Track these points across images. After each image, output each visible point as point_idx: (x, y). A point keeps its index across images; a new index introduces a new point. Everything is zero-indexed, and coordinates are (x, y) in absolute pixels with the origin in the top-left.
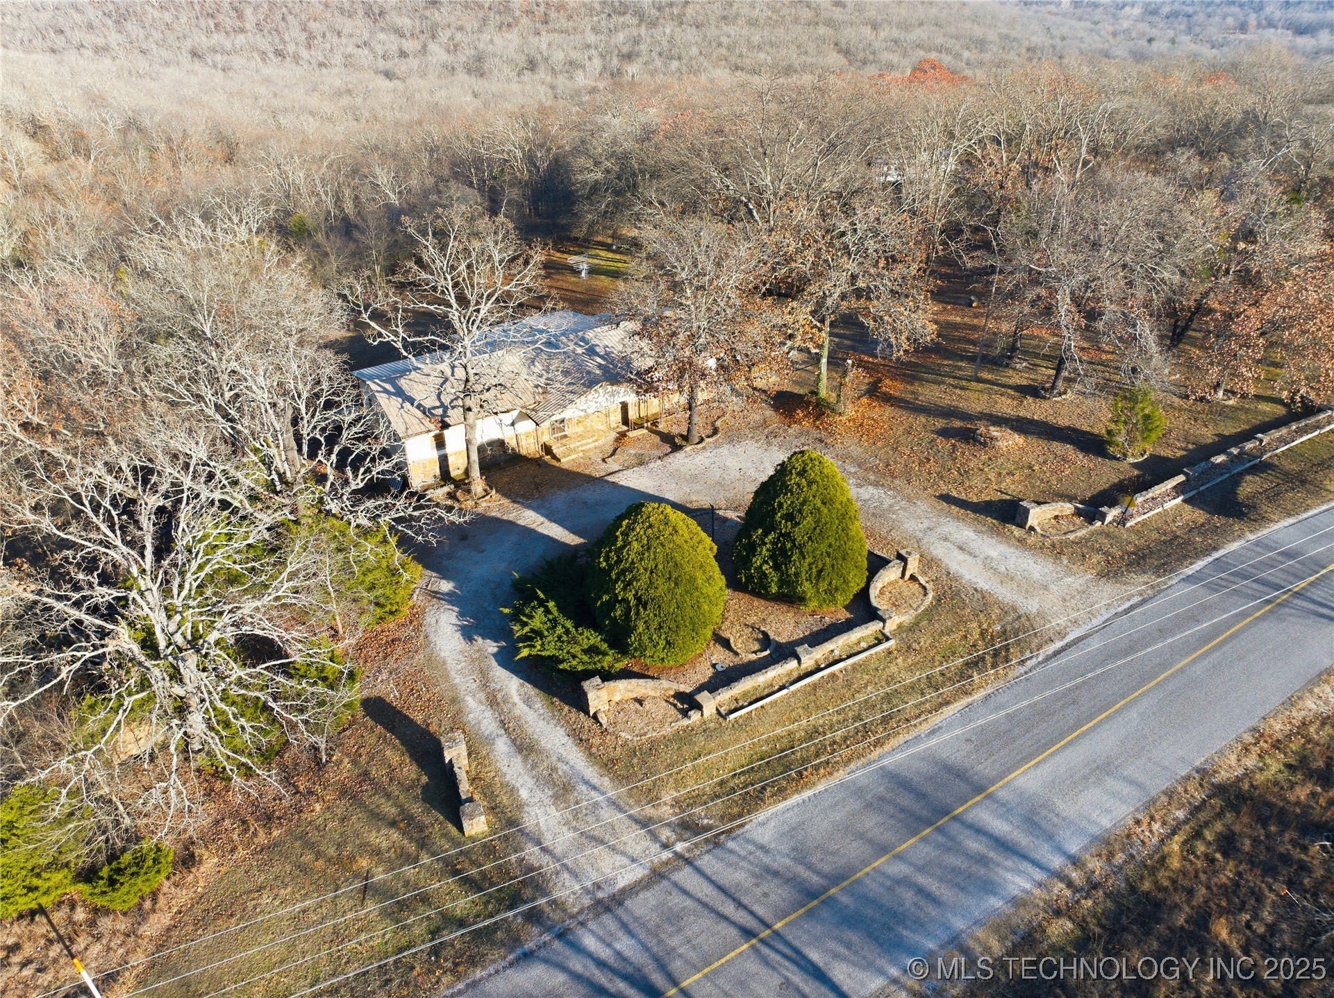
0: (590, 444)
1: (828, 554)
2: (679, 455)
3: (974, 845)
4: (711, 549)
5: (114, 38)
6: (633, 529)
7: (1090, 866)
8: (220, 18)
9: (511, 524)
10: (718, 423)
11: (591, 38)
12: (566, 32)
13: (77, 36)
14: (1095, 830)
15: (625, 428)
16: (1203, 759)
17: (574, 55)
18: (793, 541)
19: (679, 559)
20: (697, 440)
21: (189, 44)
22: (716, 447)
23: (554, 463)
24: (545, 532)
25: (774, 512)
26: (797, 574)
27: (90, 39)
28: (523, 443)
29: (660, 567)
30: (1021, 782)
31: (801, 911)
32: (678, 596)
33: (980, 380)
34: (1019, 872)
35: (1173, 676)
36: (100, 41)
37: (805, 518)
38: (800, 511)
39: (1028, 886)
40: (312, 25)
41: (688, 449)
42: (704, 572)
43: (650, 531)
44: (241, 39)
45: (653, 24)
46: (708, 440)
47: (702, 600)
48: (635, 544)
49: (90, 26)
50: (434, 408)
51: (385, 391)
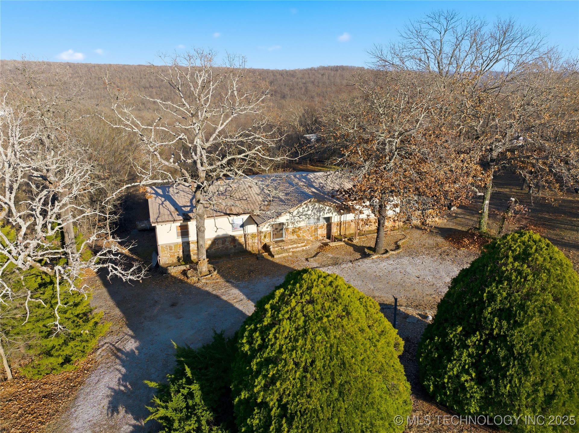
0: (300, 247)
1: (563, 374)
2: (367, 261)
4: (396, 345)
6: (287, 303)
9: (217, 297)
10: (400, 243)
15: (328, 241)
18: (510, 348)
19: (348, 355)
20: (383, 252)
22: (398, 258)
23: (270, 258)
24: (241, 308)
25: (482, 305)
26: (513, 396)
28: (250, 241)
29: (319, 364)
32: (342, 415)
37: (531, 318)
38: (522, 307)
41: (375, 257)
42: (385, 378)
43: (310, 307)
46: (391, 252)
47: (379, 423)
48: (286, 324)
50: (185, 206)
51: (157, 194)
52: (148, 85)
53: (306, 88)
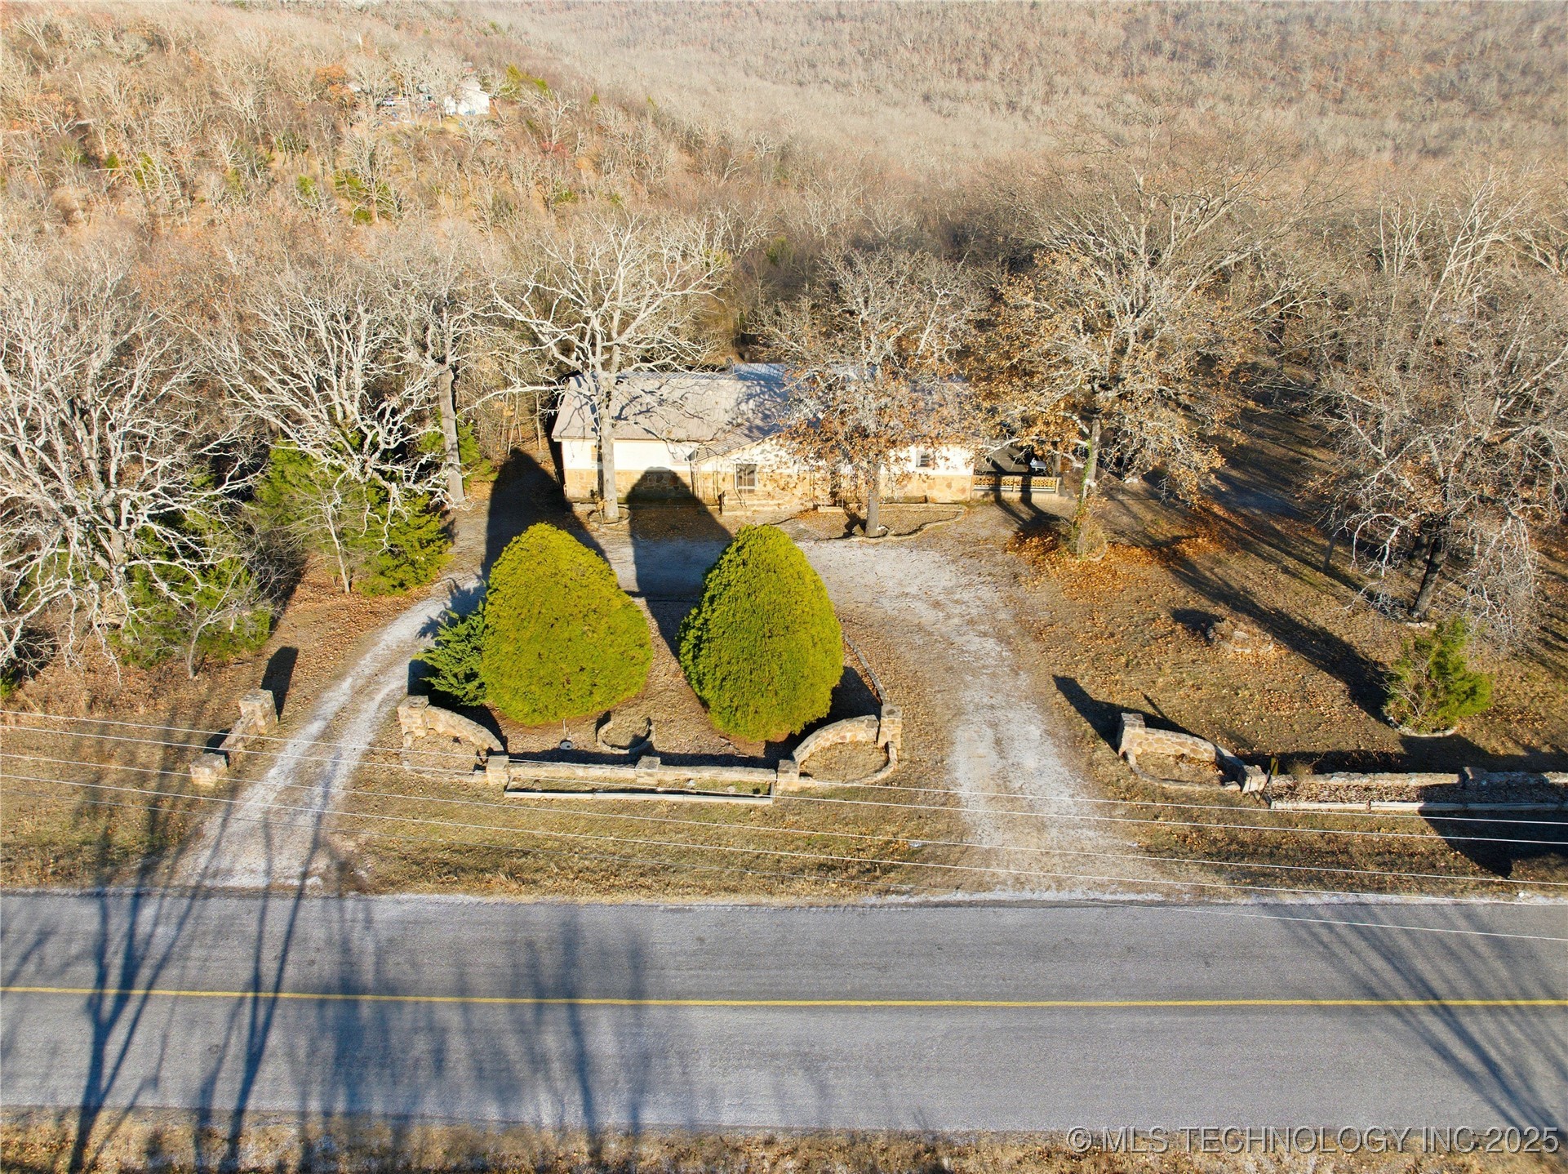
3: (553, 1041)
5: (858, 74)
7: (645, 1150)
8: (965, 66)
10: (930, 526)
11: (1392, 125)
12: (1363, 116)
13: (826, 71)
14: (704, 1116)
16: (964, 1129)
17: (1360, 144)
21: (923, 88)
27: (835, 74)
28: (699, 484)
30: (695, 1015)
31: (316, 996)
33: (1331, 571)
34: (559, 1101)
35: (1068, 1011)
36: (843, 78)
39: (547, 1120)
40: (1058, 79)
44: (977, 87)
45: (1487, 115)
49: (842, 63)
52: (833, 12)
53: (1284, 40)
